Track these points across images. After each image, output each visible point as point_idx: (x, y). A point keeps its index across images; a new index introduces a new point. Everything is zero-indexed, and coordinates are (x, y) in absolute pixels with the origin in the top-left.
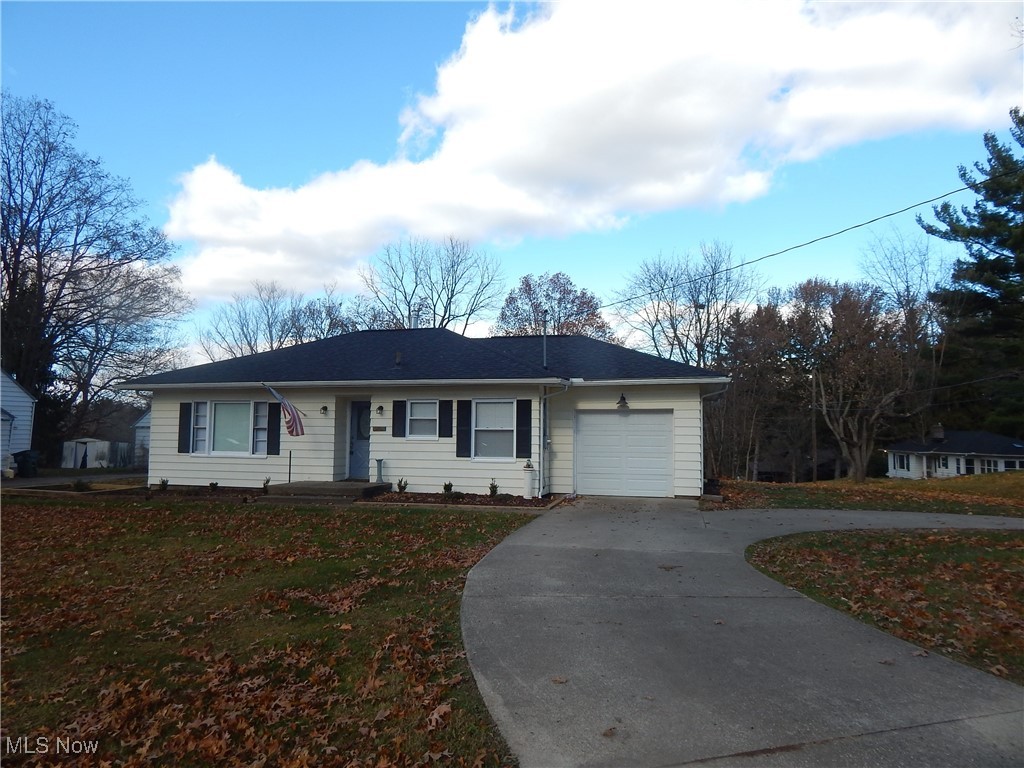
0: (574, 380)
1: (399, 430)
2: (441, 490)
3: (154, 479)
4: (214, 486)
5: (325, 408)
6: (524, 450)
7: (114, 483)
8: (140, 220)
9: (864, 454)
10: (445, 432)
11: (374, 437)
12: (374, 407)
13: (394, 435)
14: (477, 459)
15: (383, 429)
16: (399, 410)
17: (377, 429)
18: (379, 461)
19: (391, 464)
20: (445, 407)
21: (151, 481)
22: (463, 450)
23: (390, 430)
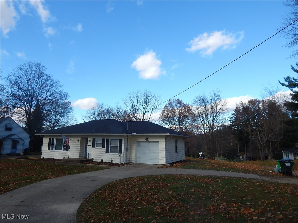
0: (134, 134)
1: (93, 146)
2: (100, 161)
3: (42, 156)
4: (53, 159)
5: (78, 140)
6: (120, 152)
7: (34, 157)
8: (62, 90)
9: (263, 152)
10: (103, 147)
11: (88, 147)
12: (89, 140)
13: (92, 147)
14: (110, 153)
15: (90, 145)
16: (94, 141)
17: (89, 145)
18: (89, 153)
19: (92, 154)
20: (104, 140)
21: (42, 157)
22: (107, 151)
23: (92, 146)
